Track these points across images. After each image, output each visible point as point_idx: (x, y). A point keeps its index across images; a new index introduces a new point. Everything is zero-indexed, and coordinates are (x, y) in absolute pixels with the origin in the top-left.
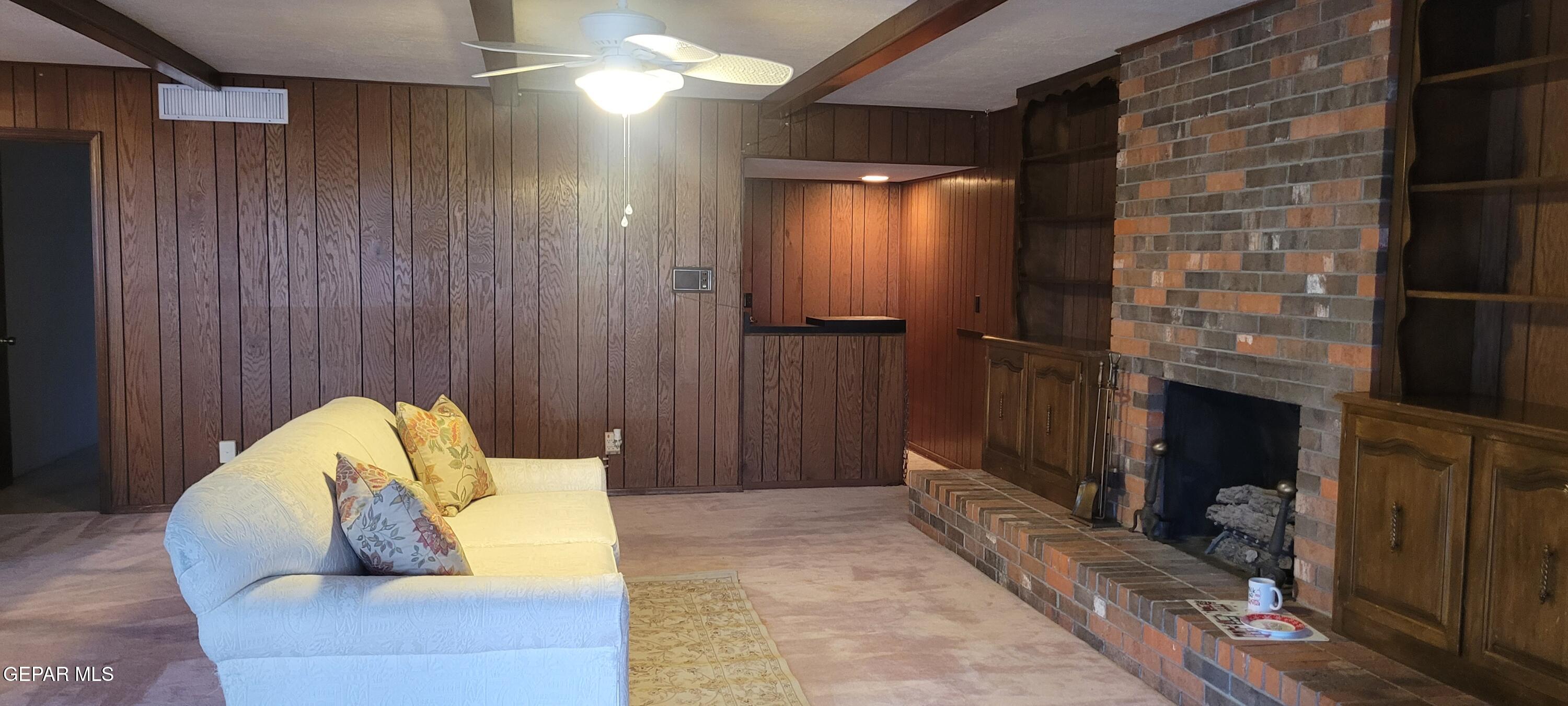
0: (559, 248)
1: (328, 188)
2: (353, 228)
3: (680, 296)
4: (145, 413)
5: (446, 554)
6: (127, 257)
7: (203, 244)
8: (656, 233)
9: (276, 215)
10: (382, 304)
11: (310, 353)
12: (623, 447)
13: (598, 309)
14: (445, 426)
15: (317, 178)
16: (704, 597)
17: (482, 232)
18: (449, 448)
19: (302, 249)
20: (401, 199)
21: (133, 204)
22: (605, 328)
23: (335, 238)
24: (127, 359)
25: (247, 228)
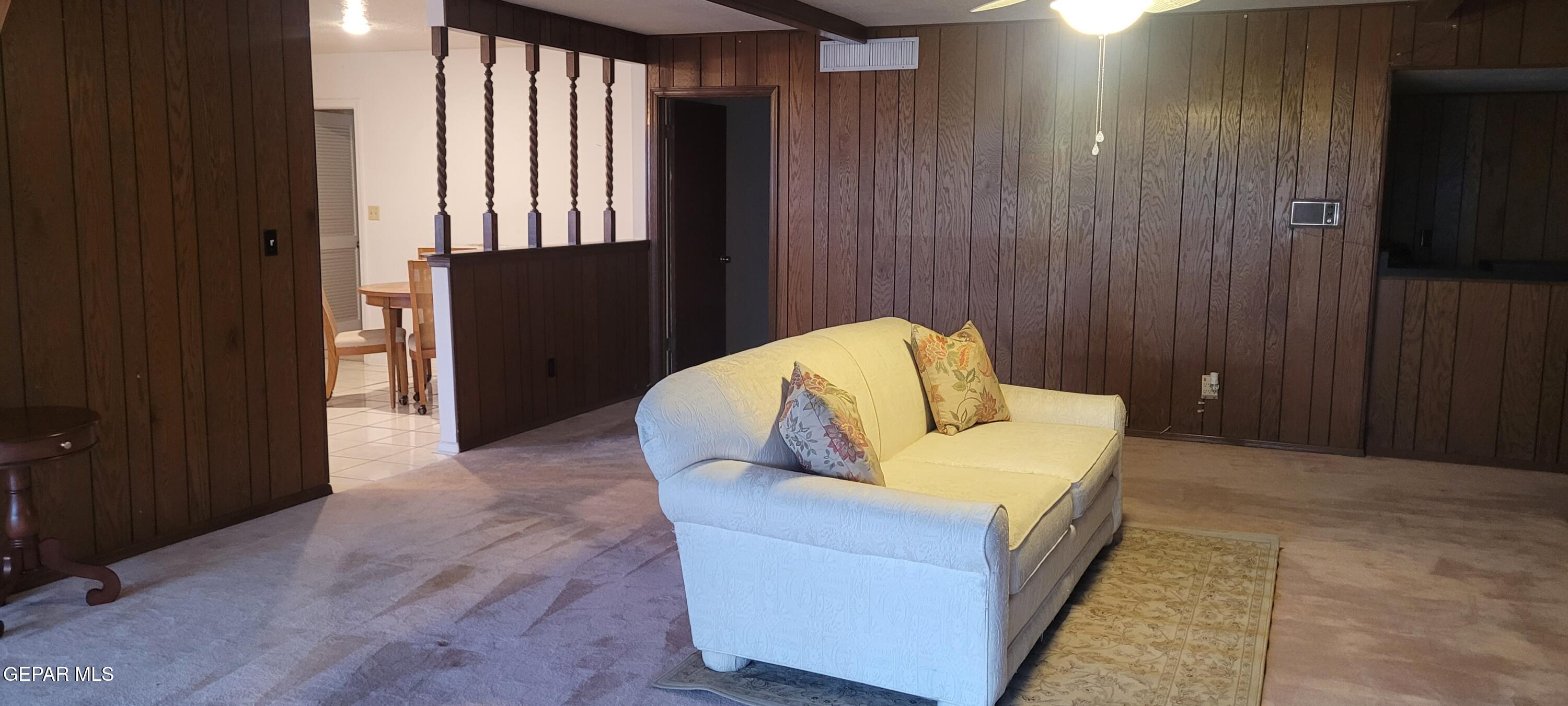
0: (1163, 179)
1: (948, 127)
2: (967, 163)
3: (1298, 232)
4: (801, 323)
5: (854, 462)
6: (793, 190)
7: (848, 180)
8: (1275, 161)
9: (905, 152)
10: (988, 235)
11: (926, 279)
12: (1221, 391)
13: (1202, 245)
14: (954, 350)
15: (939, 117)
16: (1225, 558)
17: (1085, 164)
18: (954, 371)
19: (924, 183)
20: (1011, 134)
21: (798, 146)
22: (1209, 264)
23: (952, 172)
24: (790, 277)
25: (881, 165)
